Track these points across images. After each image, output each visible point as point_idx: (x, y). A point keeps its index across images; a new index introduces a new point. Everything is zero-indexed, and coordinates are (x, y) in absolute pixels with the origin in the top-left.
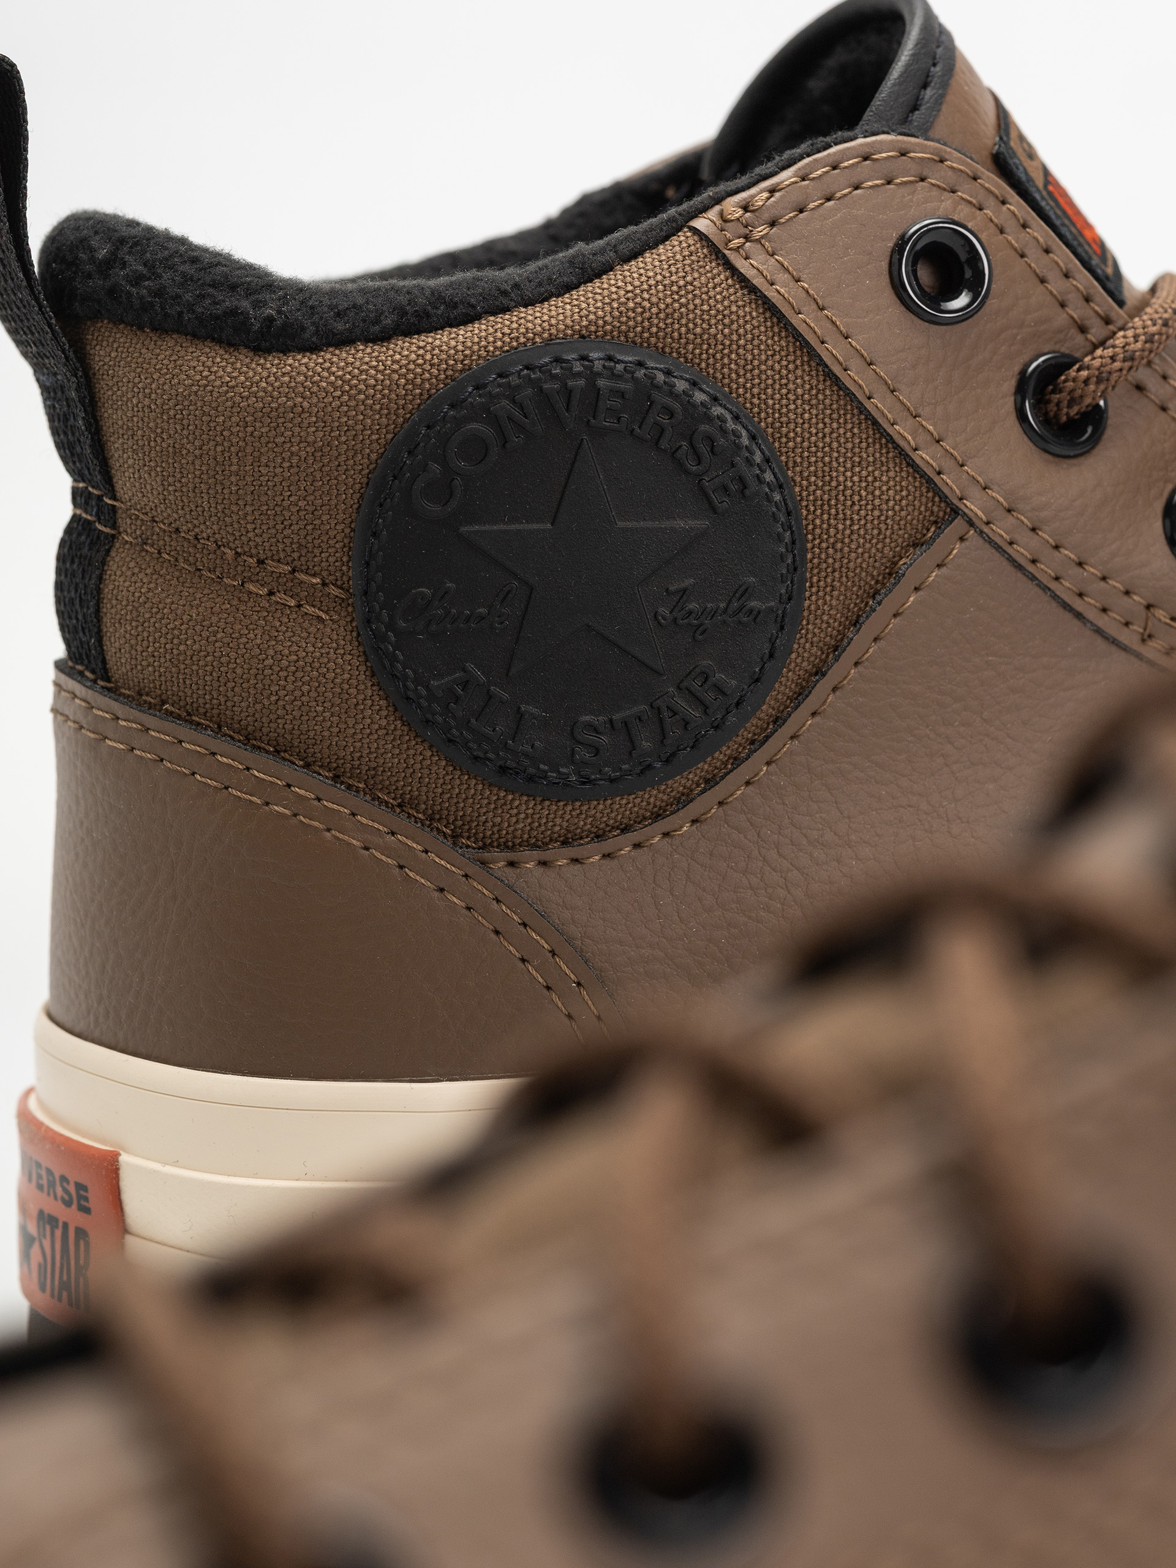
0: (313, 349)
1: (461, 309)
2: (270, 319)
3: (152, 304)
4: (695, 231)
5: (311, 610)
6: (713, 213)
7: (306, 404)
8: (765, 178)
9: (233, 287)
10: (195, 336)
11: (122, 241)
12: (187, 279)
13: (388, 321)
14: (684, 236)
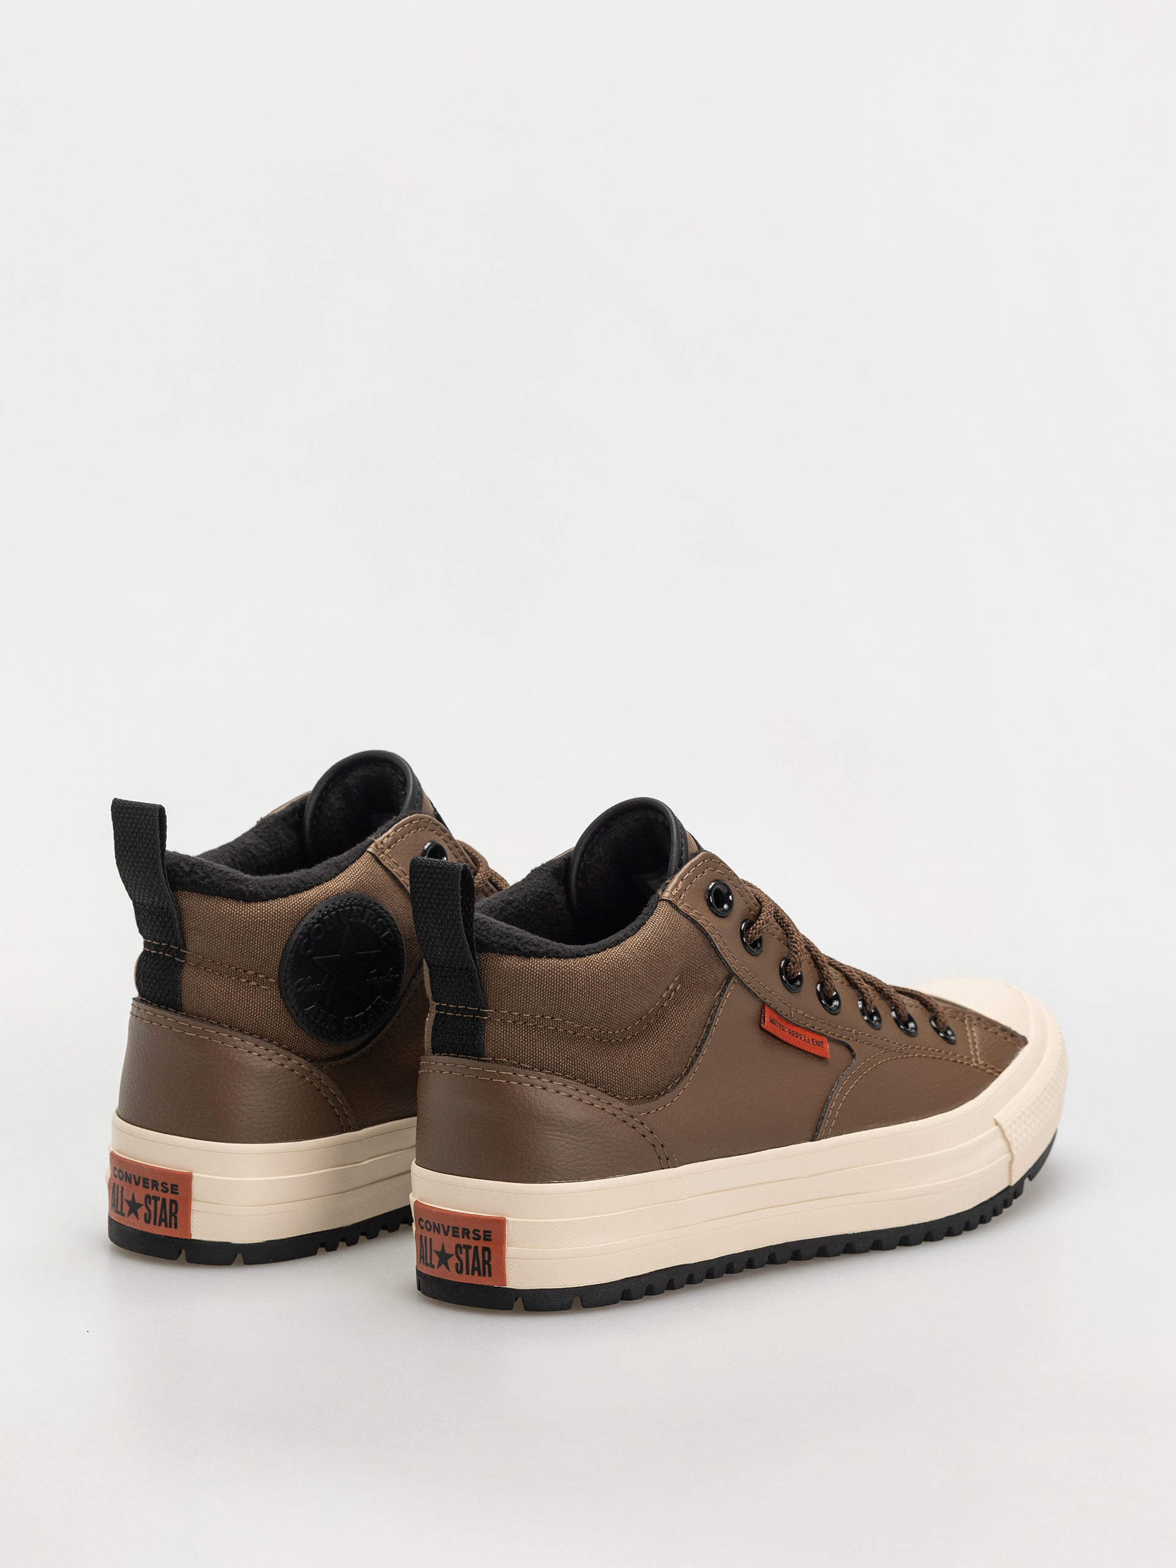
0: (265, 900)
1: (309, 885)
2: (251, 891)
3: (209, 887)
4: (368, 852)
5: (263, 987)
6: (373, 845)
7: (266, 920)
8: (384, 832)
9: (236, 880)
10: (225, 897)
11: (194, 865)
12: (220, 879)
13: (289, 890)
14: (366, 855)
